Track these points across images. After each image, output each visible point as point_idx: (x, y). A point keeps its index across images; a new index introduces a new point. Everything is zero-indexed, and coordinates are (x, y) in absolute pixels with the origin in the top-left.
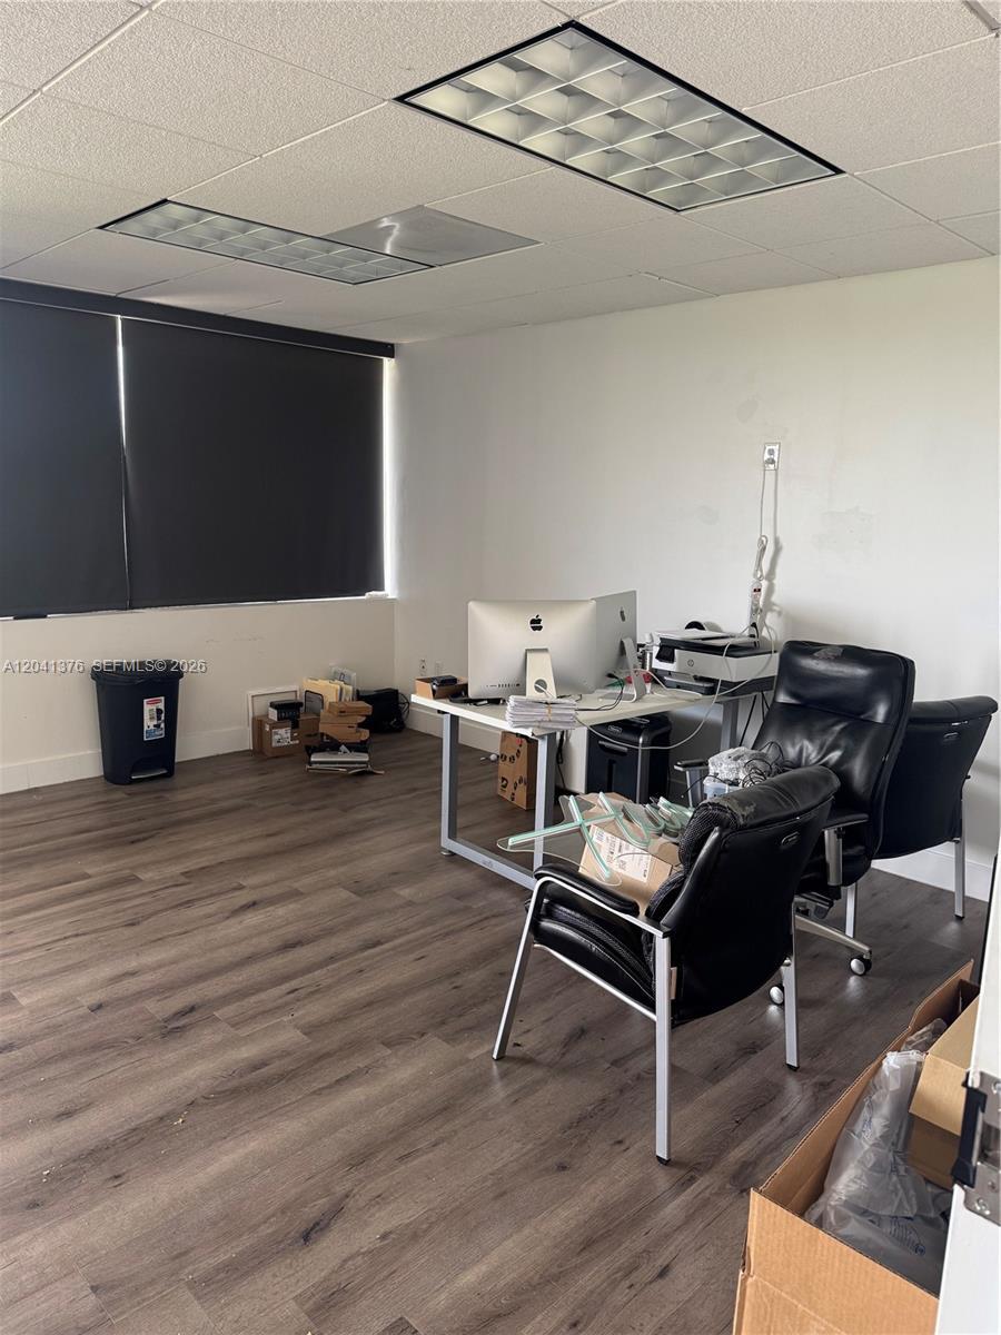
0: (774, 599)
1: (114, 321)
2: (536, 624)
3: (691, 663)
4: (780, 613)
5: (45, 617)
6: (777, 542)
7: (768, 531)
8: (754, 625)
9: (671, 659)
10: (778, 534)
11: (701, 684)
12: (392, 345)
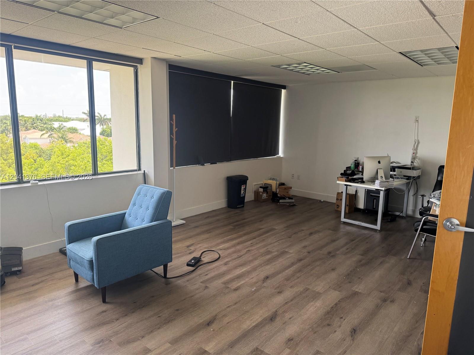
0: (417, 155)
1: (231, 82)
2: (379, 162)
3: (401, 172)
4: (419, 159)
5: (216, 163)
6: (418, 141)
7: (416, 138)
8: (412, 162)
9: (394, 171)
10: (419, 139)
11: (405, 177)
12: (286, 86)
